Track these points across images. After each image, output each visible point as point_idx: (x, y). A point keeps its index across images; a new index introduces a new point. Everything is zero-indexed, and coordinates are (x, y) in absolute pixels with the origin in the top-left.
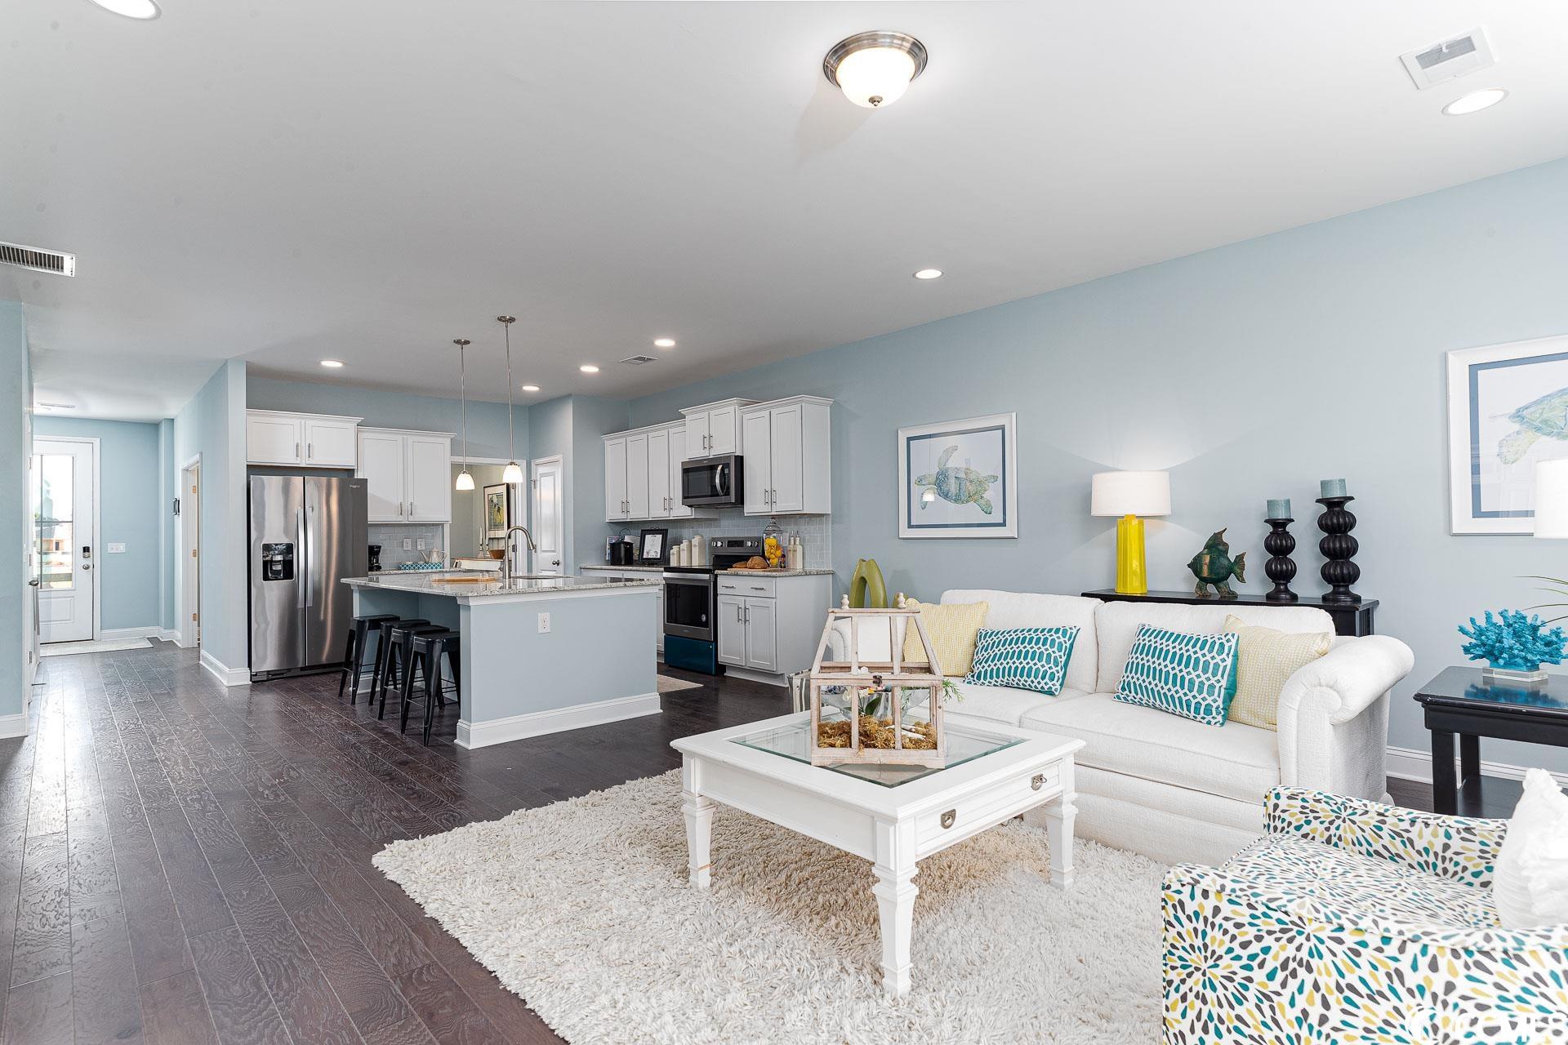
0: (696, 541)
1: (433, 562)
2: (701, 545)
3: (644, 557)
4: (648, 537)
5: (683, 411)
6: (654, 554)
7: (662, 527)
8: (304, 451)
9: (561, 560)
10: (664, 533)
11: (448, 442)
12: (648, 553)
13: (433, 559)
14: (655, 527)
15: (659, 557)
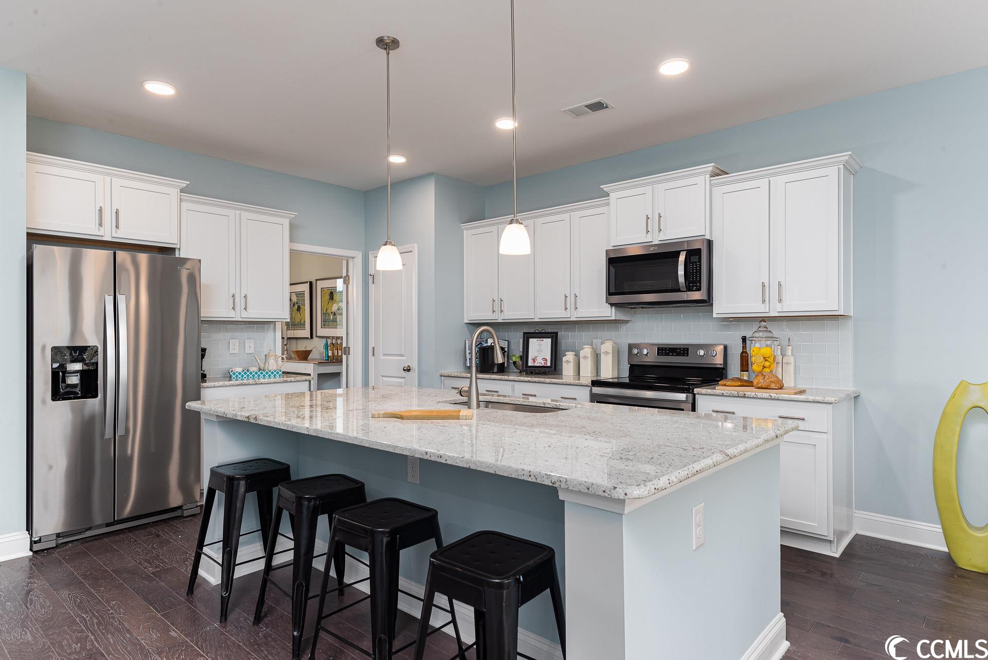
0: (607, 347)
1: (270, 368)
2: (617, 353)
3: (530, 364)
4: (533, 342)
5: (605, 187)
6: (543, 362)
7: (550, 329)
8: (108, 218)
9: (414, 366)
10: (554, 337)
11: (286, 222)
12: (534, 360)
13: (270, 365)
14: (540, 329)
15: (549, 364)
